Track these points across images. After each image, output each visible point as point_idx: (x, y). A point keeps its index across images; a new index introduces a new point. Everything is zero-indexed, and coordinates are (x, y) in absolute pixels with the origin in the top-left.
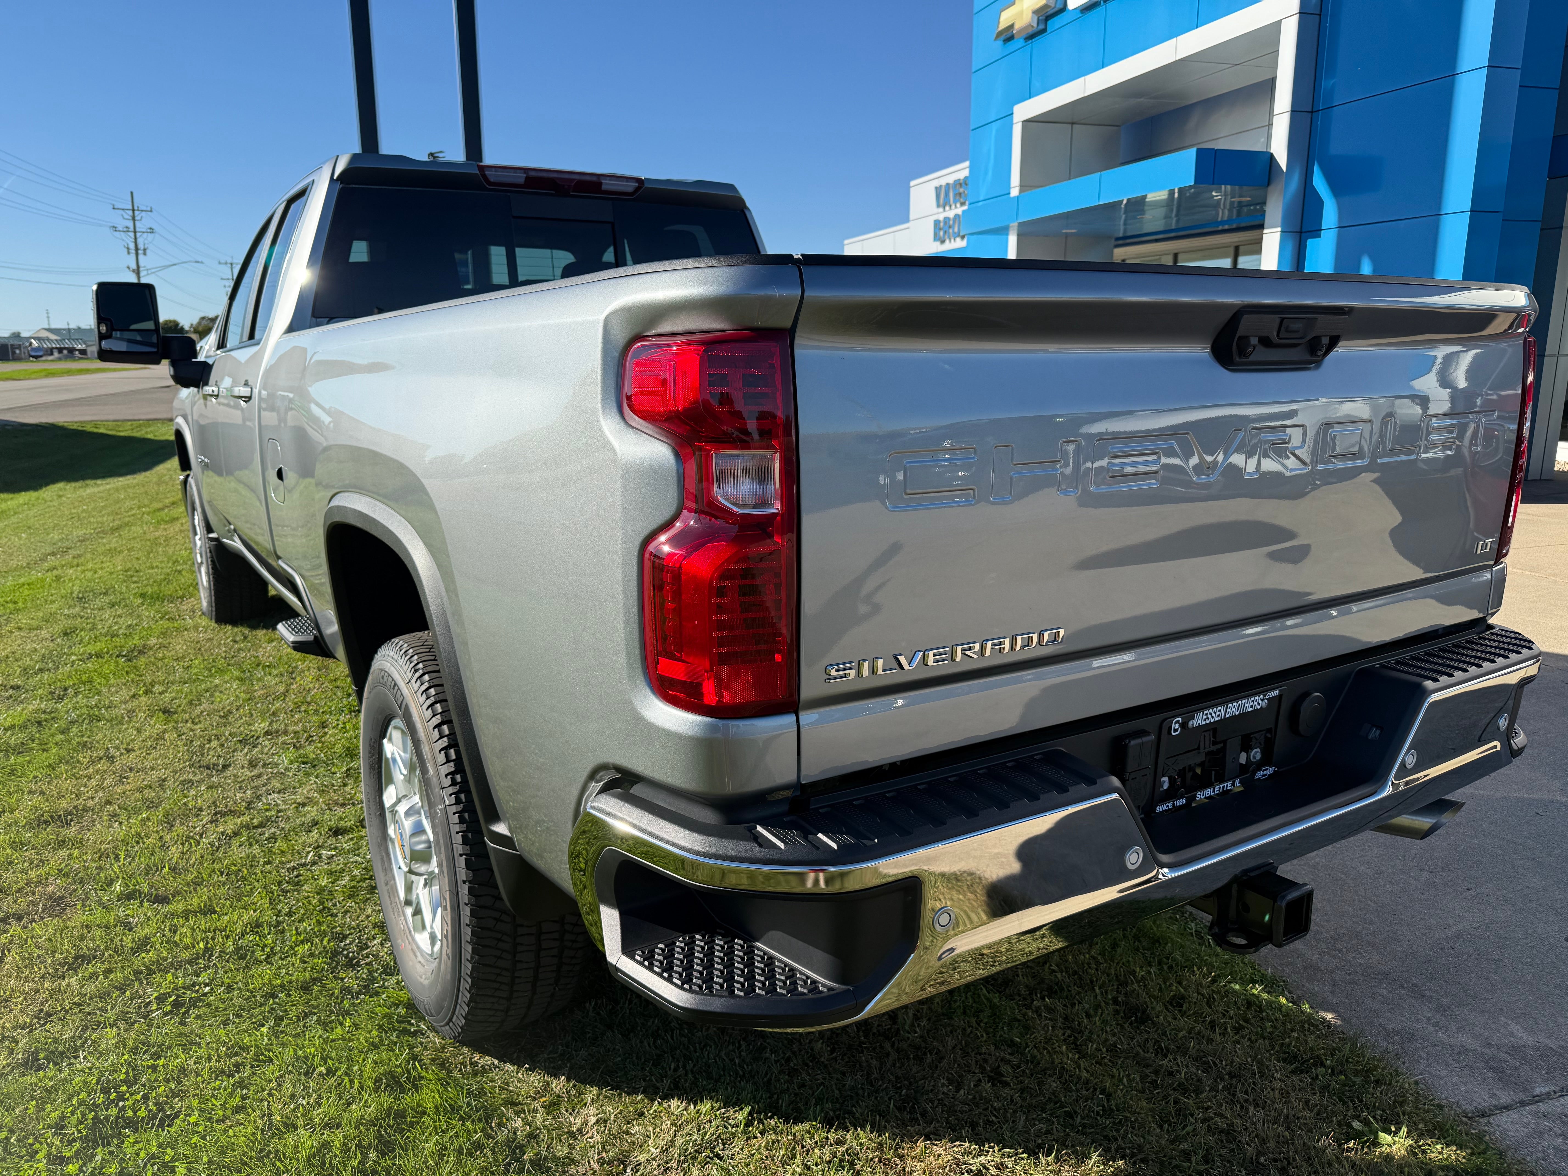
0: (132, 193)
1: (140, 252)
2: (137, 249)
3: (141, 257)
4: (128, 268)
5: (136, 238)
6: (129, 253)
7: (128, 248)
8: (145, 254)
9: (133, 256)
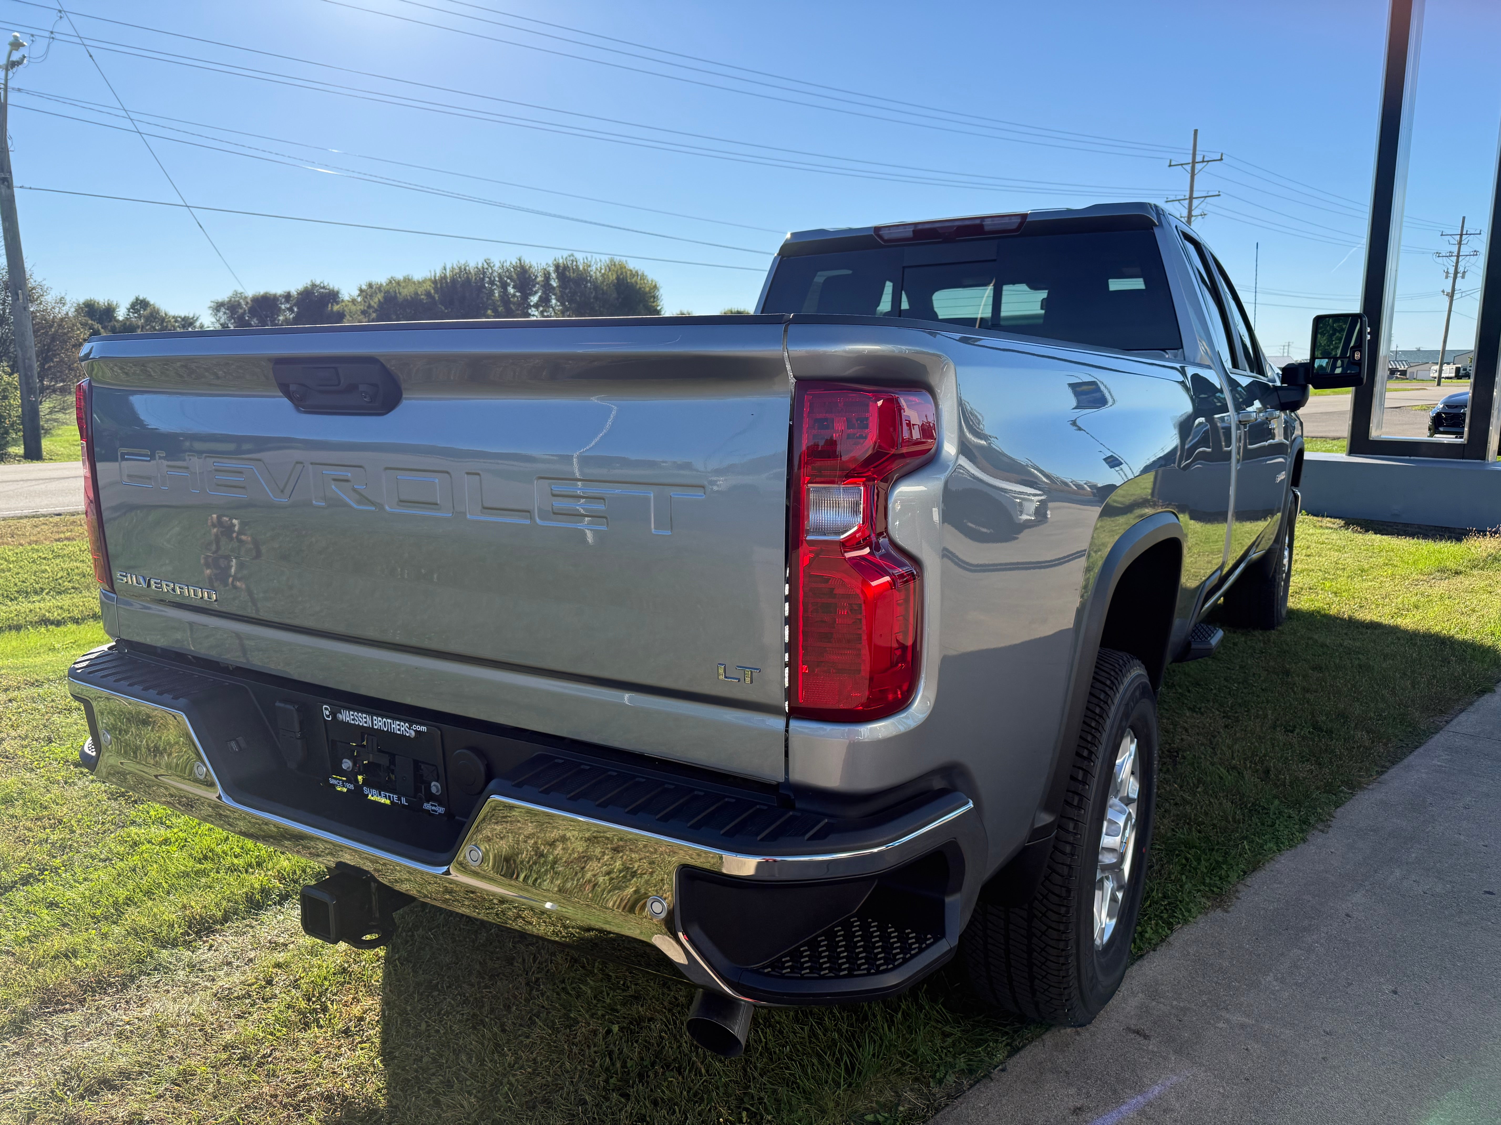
0: (1464, 218)
1: (1459, 275)
2: (1456, 273)
3: (1459, 280)
4: (1443, 291)
5: (1457, 262)
6: (1447, 277)
7: (1447, 273)
8: (1463, 277)
9: (1450, 280)
